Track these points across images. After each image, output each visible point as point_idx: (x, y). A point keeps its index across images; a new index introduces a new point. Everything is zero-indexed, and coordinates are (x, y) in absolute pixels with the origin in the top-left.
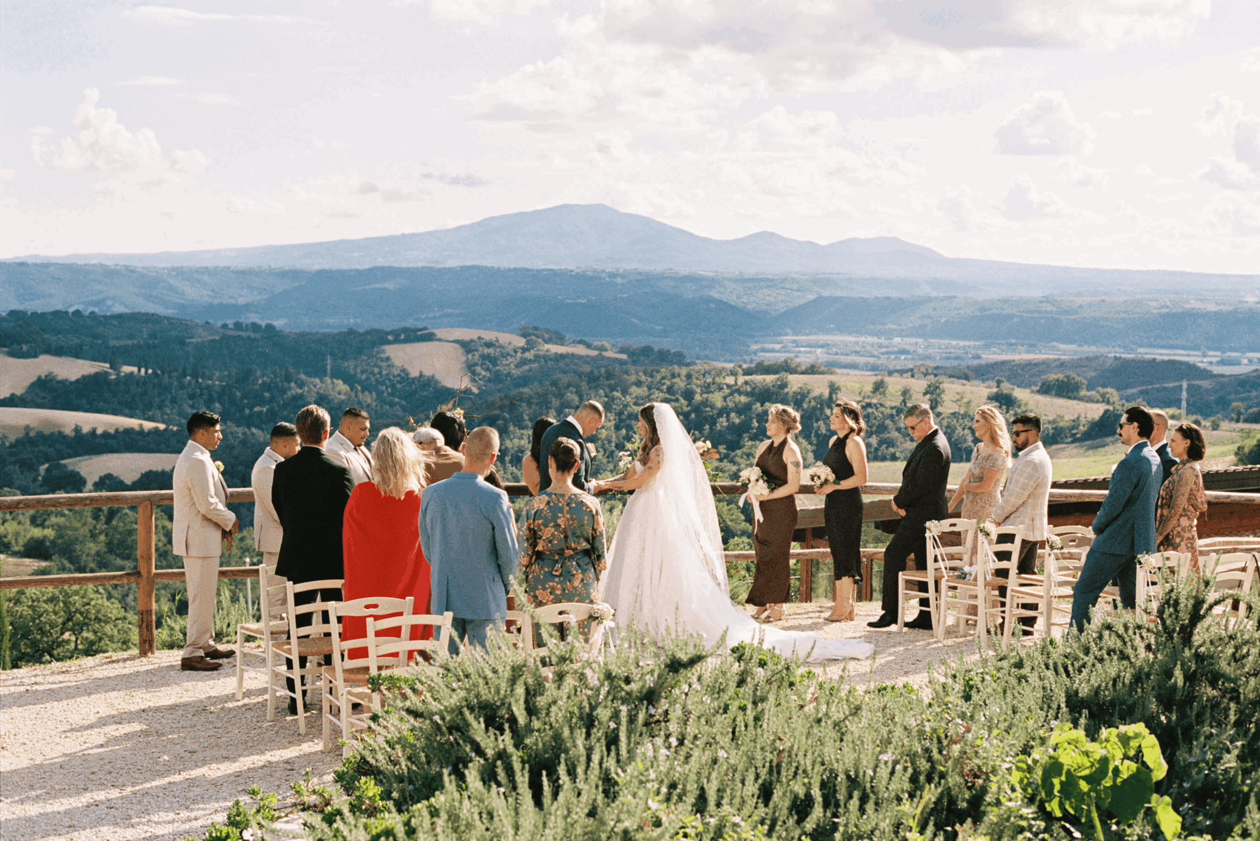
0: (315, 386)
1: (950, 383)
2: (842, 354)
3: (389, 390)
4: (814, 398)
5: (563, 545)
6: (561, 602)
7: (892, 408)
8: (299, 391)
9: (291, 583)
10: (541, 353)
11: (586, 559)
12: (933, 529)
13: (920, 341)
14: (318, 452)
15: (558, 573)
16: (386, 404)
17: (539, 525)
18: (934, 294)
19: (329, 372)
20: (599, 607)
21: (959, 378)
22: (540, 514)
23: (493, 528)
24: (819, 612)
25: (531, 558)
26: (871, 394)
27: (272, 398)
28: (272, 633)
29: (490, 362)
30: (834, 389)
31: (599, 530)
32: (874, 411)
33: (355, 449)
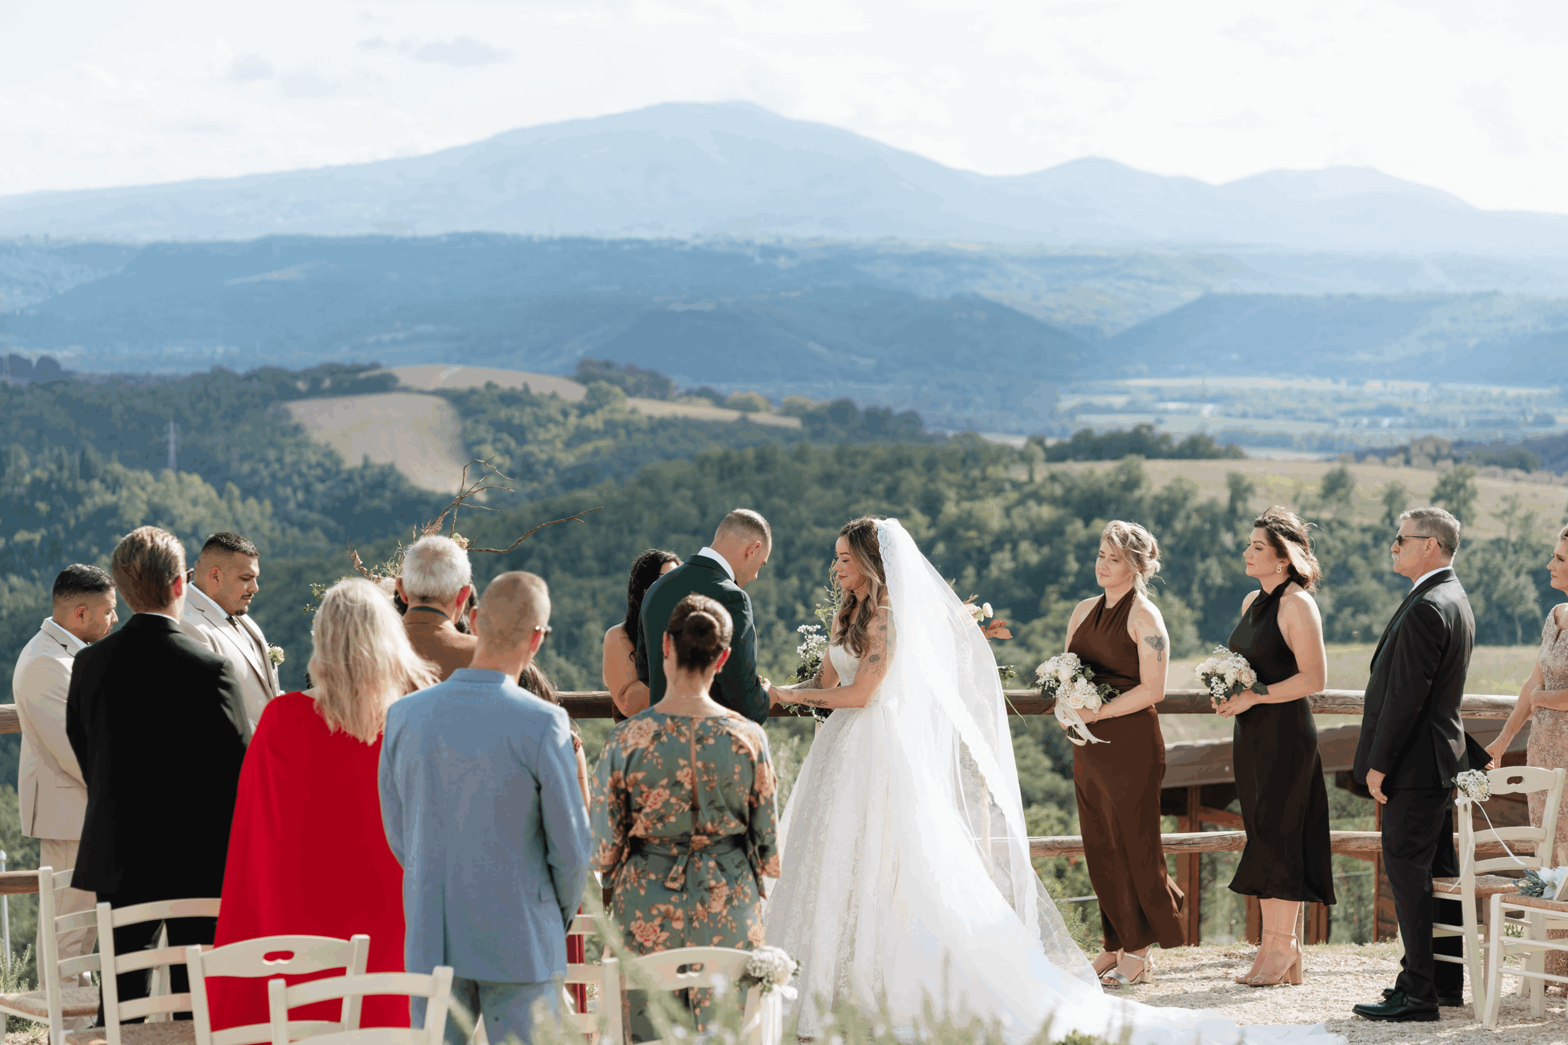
0: (143, 488)
1: (1487, 475)
2: (1257, 416)
3: (300, 496)
4: (1199, 510)
5: (687, 826)
6: (683, 945)
7: (1364, 530)
8: (110, 498)
9: (107, 905)
10: (619, 417)
11: (737, 855)
12: (1471, 788)
13: (1424, 387)
14: (163, 627)
15: (676, 885)
16: (292, 524)
17: (636, 783)
18: (1452, 287)
19: (172, 457)
20: (765, 956)
21: (1506, 465)
22: (642, 757)
23: (539, 789)
24: (1224, 965)
25: (620, 851)
26: (1319, 502)
27: (53, 516)
28: (66, 1013)
29: (511, 435)
30: (1239, 489)
31: (766, 794)
32: (1326, 536)
33: (230, 620)
